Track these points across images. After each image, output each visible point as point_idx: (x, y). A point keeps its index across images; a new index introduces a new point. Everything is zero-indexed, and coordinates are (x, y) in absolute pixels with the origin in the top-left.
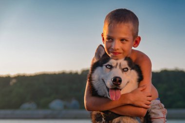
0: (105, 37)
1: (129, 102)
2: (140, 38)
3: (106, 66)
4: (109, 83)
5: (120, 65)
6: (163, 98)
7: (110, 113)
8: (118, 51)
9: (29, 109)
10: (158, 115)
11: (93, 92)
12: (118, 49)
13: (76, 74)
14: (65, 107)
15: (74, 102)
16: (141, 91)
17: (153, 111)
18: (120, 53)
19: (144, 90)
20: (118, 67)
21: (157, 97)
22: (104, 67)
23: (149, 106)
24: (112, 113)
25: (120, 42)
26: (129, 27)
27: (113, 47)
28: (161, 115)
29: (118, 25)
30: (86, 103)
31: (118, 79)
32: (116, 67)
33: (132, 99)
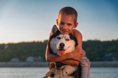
0: (59, 22)
1: (70, 58)
2: (77, 23)
3: (57, 38)
4: (58, 46)
5: (65, 37)
6: (88, 56)
7: (59, 63)
8: (66, 30)
9: (15, 62)
10: (85, 65)
11: (51, 51)
12: (66, 29)
13: (41, 42)
14: (35, 61)
15: (40, 58)
16: (77, 51)
17: (82, 63)
18: (67, 31)
19: (78, 51)
20: (64, 38)
21: (85, 55)
22: (56, 38)
23: (81, 60)
24: (61, 63)
25: (67, 25)
26: (73, 17)
27: (63, 28)
28: (87, 65)
29: (67, 16)
30: (47, 58)
31: (62, 44)
32: (63, 38)
33: (72, 56)
